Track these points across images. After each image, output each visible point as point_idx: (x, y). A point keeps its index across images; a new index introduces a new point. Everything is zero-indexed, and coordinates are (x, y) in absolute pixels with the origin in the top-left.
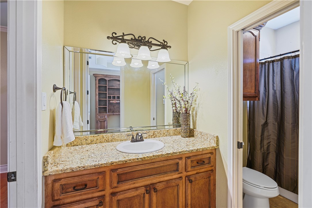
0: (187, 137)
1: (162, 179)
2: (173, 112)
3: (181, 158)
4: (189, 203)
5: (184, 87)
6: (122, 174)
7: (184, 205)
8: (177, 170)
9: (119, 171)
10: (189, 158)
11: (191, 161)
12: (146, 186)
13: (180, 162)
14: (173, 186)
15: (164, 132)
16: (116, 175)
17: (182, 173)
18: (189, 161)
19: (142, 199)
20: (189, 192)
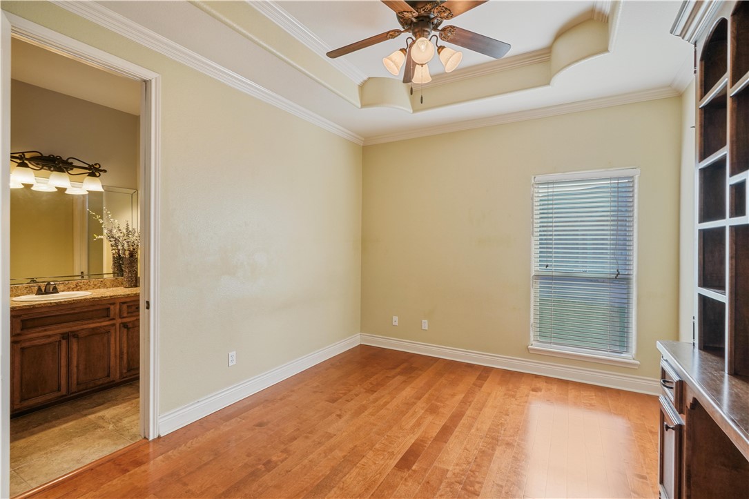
0: (132, 287)
1: (85, 327)
2: (114, 257)
3: (113, 304)
4: (125, 351)
5: (128, 225)
6: (28, 320)
7: (118, 353)
8: (108, 316)
9: (24, 317)
10: (124, 303)
11: (128, 306)
12: (61, 334)
13: (112, 307)
14: (102, 333)
15: (96, 283)
16: (19, 321)
17: (114, 319)
18: (125, 307)
19: (57, 347)
20: (125, 339)
